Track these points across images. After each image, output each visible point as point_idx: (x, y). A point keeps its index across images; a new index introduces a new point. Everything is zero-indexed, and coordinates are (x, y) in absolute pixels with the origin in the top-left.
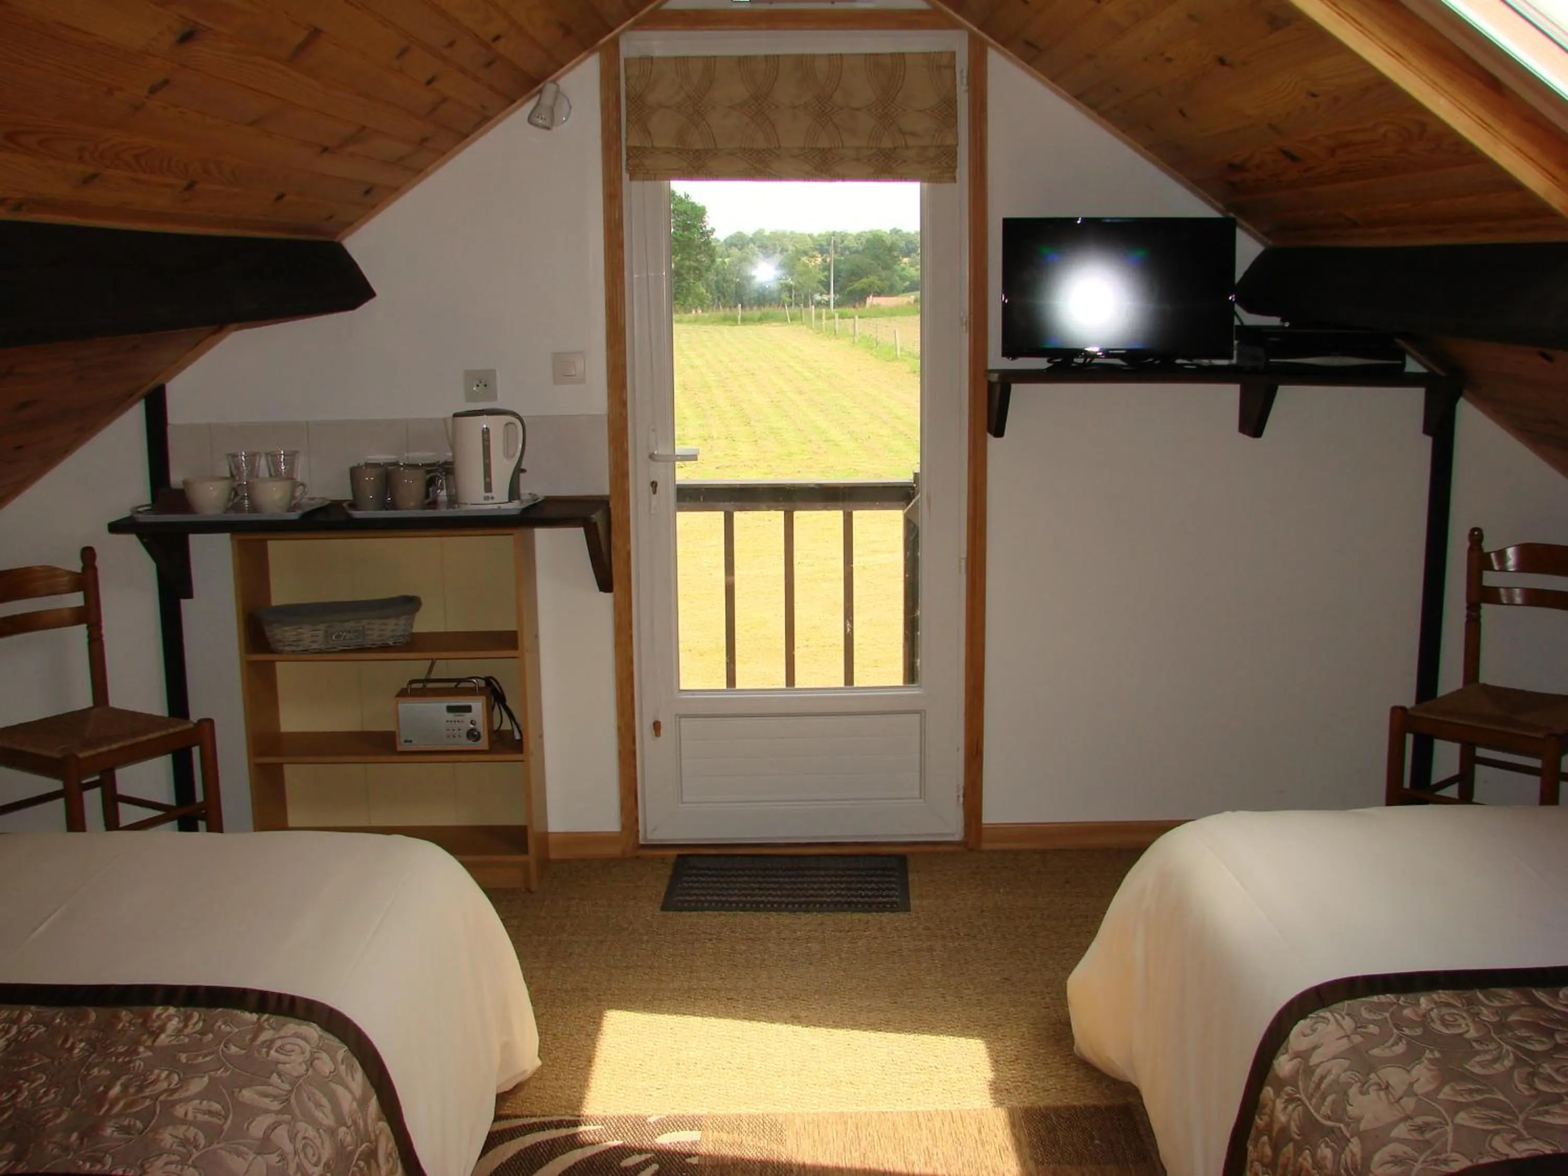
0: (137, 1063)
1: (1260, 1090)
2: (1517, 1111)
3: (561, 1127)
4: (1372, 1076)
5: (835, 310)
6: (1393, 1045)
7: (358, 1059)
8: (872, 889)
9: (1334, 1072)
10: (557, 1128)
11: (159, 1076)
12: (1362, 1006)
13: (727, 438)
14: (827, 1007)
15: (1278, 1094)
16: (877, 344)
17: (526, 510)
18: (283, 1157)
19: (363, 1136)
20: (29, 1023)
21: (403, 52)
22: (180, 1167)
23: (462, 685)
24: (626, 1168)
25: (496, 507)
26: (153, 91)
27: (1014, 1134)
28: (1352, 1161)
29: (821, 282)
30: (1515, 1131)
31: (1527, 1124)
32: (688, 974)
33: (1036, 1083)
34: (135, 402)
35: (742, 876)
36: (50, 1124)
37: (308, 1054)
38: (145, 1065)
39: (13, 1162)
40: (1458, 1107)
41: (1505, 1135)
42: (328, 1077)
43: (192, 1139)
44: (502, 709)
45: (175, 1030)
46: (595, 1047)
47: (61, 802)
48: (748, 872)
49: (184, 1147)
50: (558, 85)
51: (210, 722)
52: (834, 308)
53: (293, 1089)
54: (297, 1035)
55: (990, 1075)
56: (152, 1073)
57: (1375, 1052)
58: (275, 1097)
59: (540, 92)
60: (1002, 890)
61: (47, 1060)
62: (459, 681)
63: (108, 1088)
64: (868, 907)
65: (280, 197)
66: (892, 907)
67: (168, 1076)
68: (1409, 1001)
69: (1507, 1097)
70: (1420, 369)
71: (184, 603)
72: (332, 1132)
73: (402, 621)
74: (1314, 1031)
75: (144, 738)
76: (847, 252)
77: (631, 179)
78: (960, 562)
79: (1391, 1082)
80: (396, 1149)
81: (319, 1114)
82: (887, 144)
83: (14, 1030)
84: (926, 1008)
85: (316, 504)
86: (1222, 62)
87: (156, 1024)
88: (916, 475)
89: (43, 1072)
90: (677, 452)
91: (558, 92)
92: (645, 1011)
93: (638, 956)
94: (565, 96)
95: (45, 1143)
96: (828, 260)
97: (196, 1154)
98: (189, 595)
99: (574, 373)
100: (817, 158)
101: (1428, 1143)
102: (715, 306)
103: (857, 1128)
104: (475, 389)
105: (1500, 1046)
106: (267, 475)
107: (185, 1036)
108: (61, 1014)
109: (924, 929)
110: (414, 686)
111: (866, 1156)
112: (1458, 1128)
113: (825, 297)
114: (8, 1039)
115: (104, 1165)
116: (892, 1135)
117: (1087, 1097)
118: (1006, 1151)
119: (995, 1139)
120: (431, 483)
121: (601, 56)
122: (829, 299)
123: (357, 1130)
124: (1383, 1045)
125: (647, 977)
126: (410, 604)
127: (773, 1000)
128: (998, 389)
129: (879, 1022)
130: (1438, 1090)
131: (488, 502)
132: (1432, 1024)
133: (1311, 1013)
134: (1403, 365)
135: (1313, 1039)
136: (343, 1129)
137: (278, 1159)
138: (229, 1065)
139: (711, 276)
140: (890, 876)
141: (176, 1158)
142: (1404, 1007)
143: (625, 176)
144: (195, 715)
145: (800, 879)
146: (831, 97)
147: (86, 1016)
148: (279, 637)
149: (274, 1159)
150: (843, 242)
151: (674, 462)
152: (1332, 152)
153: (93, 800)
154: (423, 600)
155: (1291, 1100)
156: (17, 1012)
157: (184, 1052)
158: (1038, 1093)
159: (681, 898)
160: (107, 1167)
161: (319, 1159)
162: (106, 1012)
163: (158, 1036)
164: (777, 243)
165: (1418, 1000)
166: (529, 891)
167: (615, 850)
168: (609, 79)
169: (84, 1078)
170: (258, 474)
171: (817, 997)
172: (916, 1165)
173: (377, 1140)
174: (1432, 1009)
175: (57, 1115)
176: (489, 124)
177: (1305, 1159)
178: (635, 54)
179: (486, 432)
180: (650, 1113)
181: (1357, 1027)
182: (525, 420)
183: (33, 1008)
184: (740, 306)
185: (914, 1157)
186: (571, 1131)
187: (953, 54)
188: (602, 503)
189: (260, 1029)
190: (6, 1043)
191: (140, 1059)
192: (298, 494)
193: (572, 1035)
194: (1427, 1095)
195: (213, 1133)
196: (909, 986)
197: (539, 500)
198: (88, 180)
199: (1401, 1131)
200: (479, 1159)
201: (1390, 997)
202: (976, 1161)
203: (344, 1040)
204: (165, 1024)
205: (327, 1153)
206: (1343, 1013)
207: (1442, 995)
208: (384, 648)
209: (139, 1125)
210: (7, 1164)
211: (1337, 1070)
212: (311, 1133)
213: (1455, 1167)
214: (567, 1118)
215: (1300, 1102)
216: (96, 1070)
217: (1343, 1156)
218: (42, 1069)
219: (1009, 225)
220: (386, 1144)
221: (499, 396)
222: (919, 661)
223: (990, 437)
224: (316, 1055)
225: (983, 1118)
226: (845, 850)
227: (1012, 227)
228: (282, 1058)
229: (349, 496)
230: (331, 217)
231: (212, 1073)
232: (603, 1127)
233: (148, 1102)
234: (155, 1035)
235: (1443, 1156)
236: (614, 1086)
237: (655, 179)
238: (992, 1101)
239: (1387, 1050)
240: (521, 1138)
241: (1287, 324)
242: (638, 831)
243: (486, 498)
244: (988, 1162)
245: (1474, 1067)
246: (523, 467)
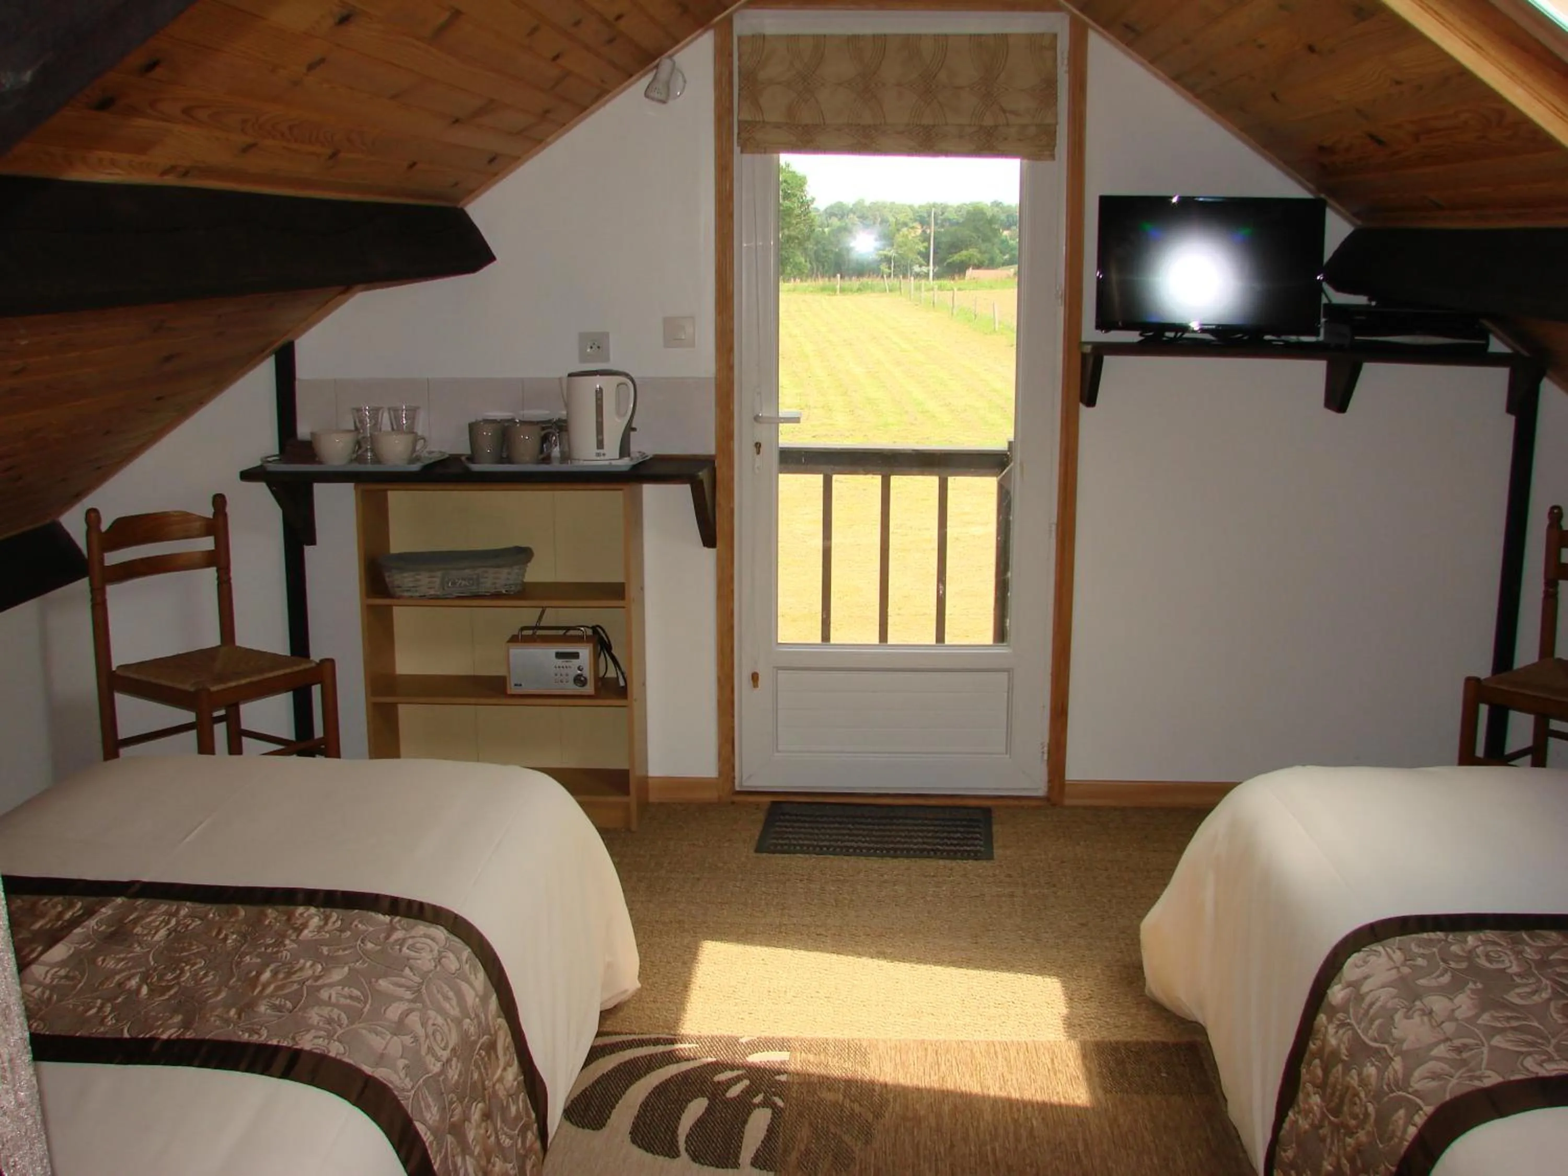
0: (285, 953)
1: (1314, 1018)
2: (1550, 1036)
3: (658, 1044)
4: (1418, 1003)
5: (935, 282)
6: (1438, 977)
7: (480, 961)
8: (958, 838)
9: (1382, 999)
10: (654, 1045)
11: (304, 964)
12: (1412, 941)
13: (823, 407)
14: (911, 945)
15: (1330, 1020)
16: (976, 316)
17: (635, 467)
18: (416, 1039)
19: (484, 1029)
20: (185, 917)
21: (535, 30)
22: (326, 1041)
23: (571, 633)
24: (719, 1082)
25: (607, 463)
26: (311, 67)
27: (1085, 1065)
28: (1394, 1077)
29: (920, 253)
30: (1546, 1053)
31: (1558, 1048)
32: (780, 911)
33: (1108, 1020)
34: (268, 356)
35: (833, 823)
36: (211, 1001)
37: (436, 952)
38: (291, 954)
39: (182, 1030)
40: (1493, 1031)
41: (1536, 1056)
42: (454, 974)
43: (336, 1019)
44: (607, 655)
45: (316, 927)
46: (691, 974)
47: (193, 733)
48: (838, 819)
49: (329, 1024)
50: (674, 63)
51: (332, 661)
52: (933, 279)
53: (423, 982)
54: (426, 936)
55: (1065, 1011)
56: (298, 962)
57: (1422, 982)
58: (408, 988)
59: (657, 67)
60: (1082, 843)
61: (205, 948)
62: (568, 629)
63: (259, 974)
64: (952, 855)
65: (413, 165)
66: (976, 855)
67: (312, 966)
68: (1457, 938)
69: (1541, 1024)
70: (1507, 350)
71: (308, 549)
72: (459, 1023)
73: (516, 570)
74: (1366, 962)
75: (271, 675)
76: (947, 224)
77: (742, 152)
78: (1050, 527)
79: (1434, 1009)
80: (512, 1044)
81: (447, 1006)
82: (988, 121)
83: (173, 922)
84: (1006, 948)
85: (436, 457)
86: (1311, 49)
87: (299, 922)
88: (1010, 443)
89: (202, 958)
90: (781, 415)
91: (674, 68)
92: (738, 943)
93: (732, 894)
94: (681, 72)
95: (208, 1015)
96: (928, 231)
97: (340, 1031)
98: (313, 542)
99: (683, 337)
100: (921, 134)
101: (1464, 1063)
102: (814, 275)
103: (936, 1054)
104: (589, 350)
105: (1539, 981)
106: (390, 429)
107: (326, 932)
108: (213, 911)
109: (1006, 877)
110: (525, 633)
111: (945, 1079)
112: (1493, 1049)
113: (924, 269)
114: (168, 929)
115: (260, 1036)
116: (970, 1061)
117: (1158, 1034)
118: (1077, 1081)
119: (1067, 1068)
120: (545, 439)
121: (715, 34)
122: (929, 271)
123: (480, 1023)
124: (1429, 975)
125: (740, 912)
126: (522, 555)
127: (859, 936)
128: (1091, 361)
129: (960, 960)
130: (1477, 1016)
131: (598, 458)
132: (1477, 960)
133: (1364, 947)
134: (1487, 345)
135: (1365, 970)
136: (468, 1020)
137: (412, 1040)
138: (367, 959)
139: (810, 245)
140: (974, 827)
141: (322, 1033)
142: (1451, 944)
143: (737, 149)
144: (317, 653)
145: (888, 827)
146: (935, 76)
147: (236, 913)
148: (396, 583)
149: (408, 1040)
150: (943, 213)
151: (778, 423)
152: (1416, 137)
153: (220, 731)
154: (535, 552)
155: (1342, 1025)
156: (175, 908)
157: (327, 945)
158: (1109, 1029)
159: (775, 841)
160: (263, 1038)
161: (447, 1043)
162: (254, 910)
163: (301, 931)
164: (877, 213)
165: (1466, 938)
166: (629, 830)
167: (710, 795)
168: (723, 54)
169: (238, 963)
170: (380, 429)
171: (901, 935)
172: (991, 1089)
173: (496, 1032)
174: (1478, 947)
175: (217, 993)
176: (607, 97)
177: (1352, 1078)
178: (748, 32)
179: (599, 393)
180: (742, 1035)
181: (1406, 960)
182: (636, 380)
183: (188, 904)
184: (839, 276)
185: (990, 1082)
186: (669, 1048)
187: (1055, 36)
188: (707, 462)
189: (392, 929)
190: (168, 932)
191: (286, 950)
192: (418, 448)
193: (669, 963)
194: (1468, 1020)
195: (355, 1015)
196: (991, 928)
197: (648, 458)
198: (247, 149)
199: (1441, 1050)
200: (583, 1068)
201: (1440, 935)
202: (1048, 1088)
203: (468, 943)
204: (307, 922)
205: (454, 1039)
206: (1394, 947)
207: (1489, 935)
208: (497, 596)
209: (289, 1005)
210: (177, 1031)
211: (1385, 996)
212: (440, 1020)
213: (1487, 1083)
214: (664, 1036)
215: (1349, 1027)
216: (248, 958)
217: (1386, 1073)
218: (201, 955)
219: (1105, 202)
220: (504, 1039)
221: (611, 357)
222: (1008, 621)
223: (1082, 407)
224: (444, 954)
225: (1056, 1050)
226: (932, 802)
227: (1109, 205)
228: (413, 954)
229: (468, 452)
230: (456, 184)
231: (352, 965)
232: (698, 1046)
233: (296, 986)
234: (299, 931)
235: (1478, 1073)
236: (709, 1010)
237: (765, 152)
238: (1065, 1034)
239: (1434, 980)
240: (621, 1053)
241: (1373, 303)
242: (734, 778)
243: (598, 455)
244: (1060, 1089)
245: (1513, 997)
246: (634, 426)
